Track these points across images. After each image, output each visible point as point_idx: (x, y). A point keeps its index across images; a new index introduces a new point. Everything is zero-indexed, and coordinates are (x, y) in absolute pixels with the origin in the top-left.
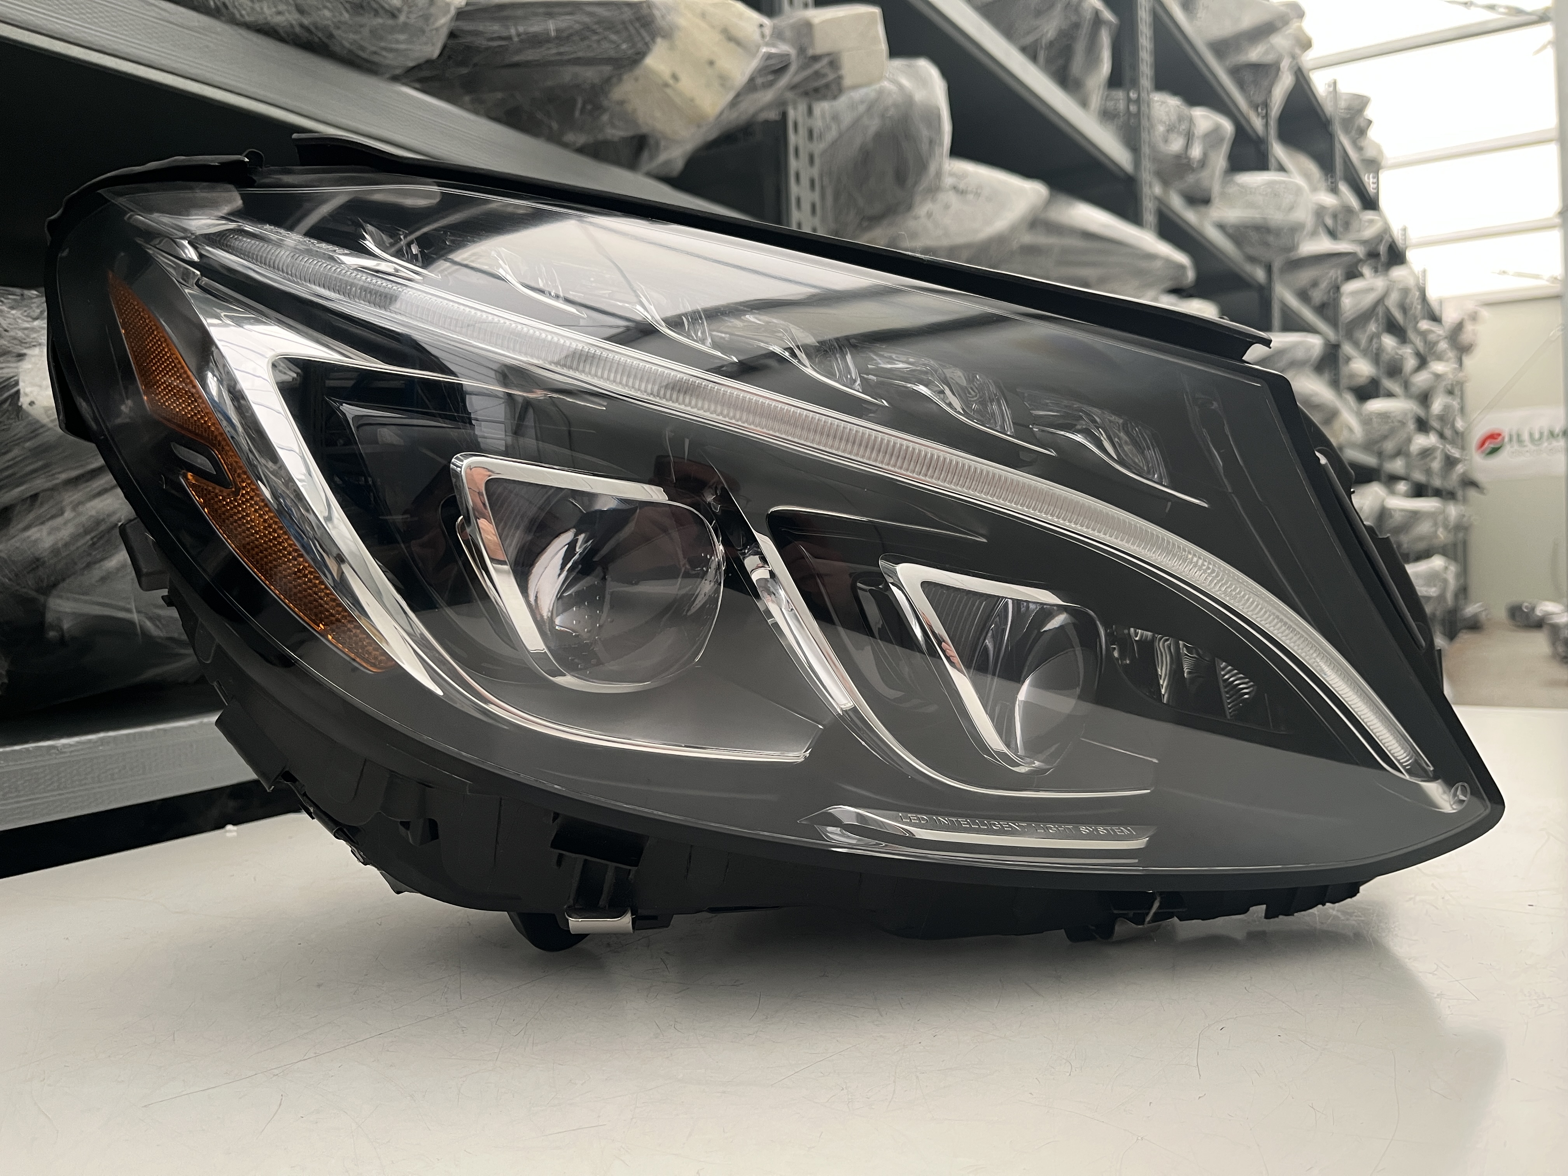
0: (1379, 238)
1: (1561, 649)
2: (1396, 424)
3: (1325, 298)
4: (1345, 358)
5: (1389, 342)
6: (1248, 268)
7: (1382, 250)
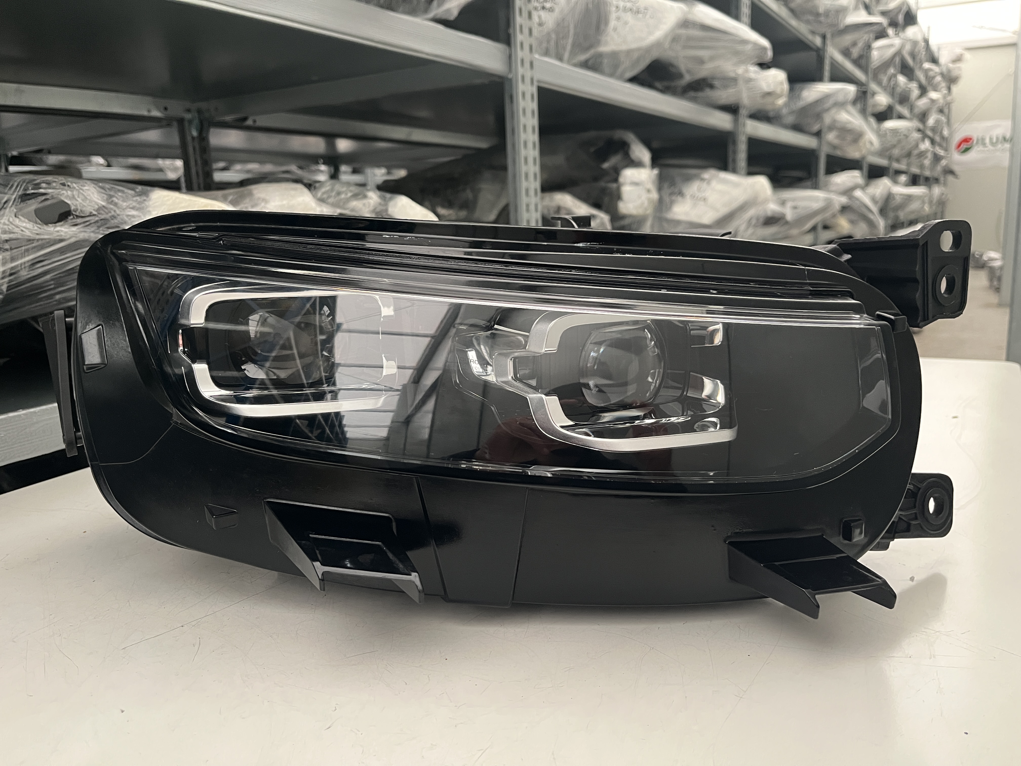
1: (995, 283)
2: (902, 137)
3: (862, 53)
4: (872, 92)
5: (902, 79)
6: (810, 37)
7: (901, 18)
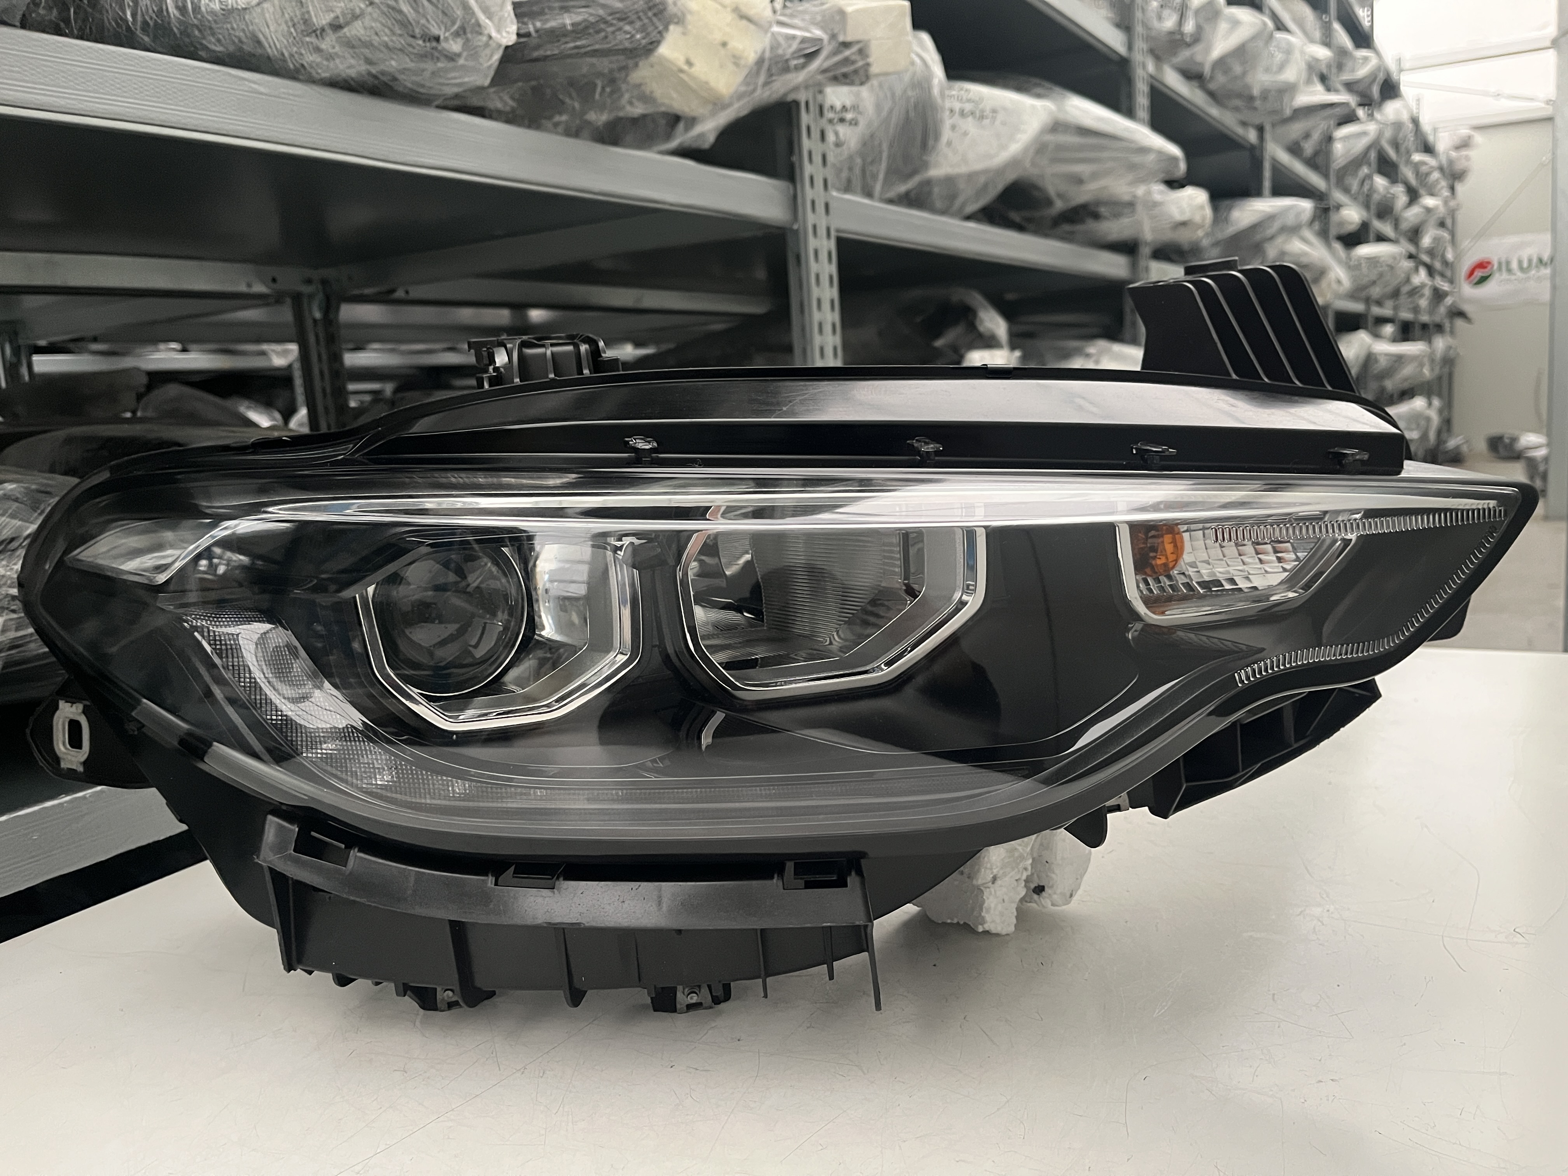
0: (1373, 76)
2: (1385, 268)
3: (1318, 148)
4: (1335, 204)
5: (1380, 181)
6: (1240, 130)
7: (1375, 91)
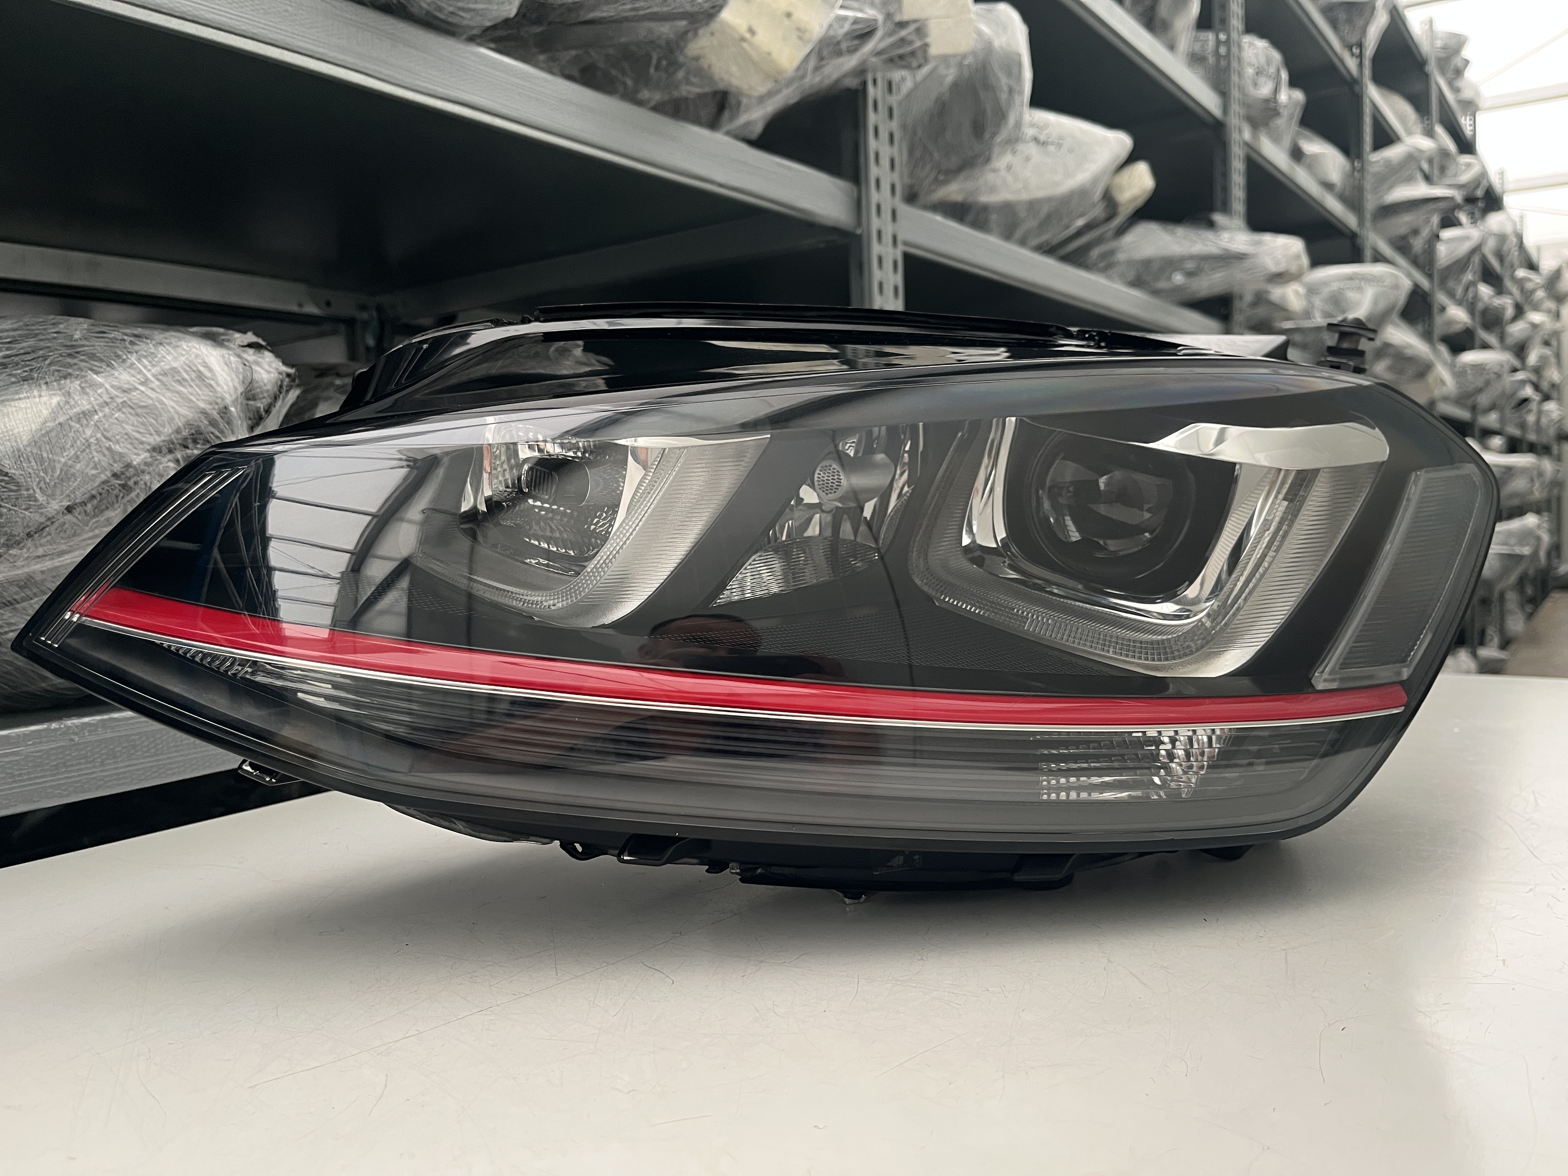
0: (1477, 182)
